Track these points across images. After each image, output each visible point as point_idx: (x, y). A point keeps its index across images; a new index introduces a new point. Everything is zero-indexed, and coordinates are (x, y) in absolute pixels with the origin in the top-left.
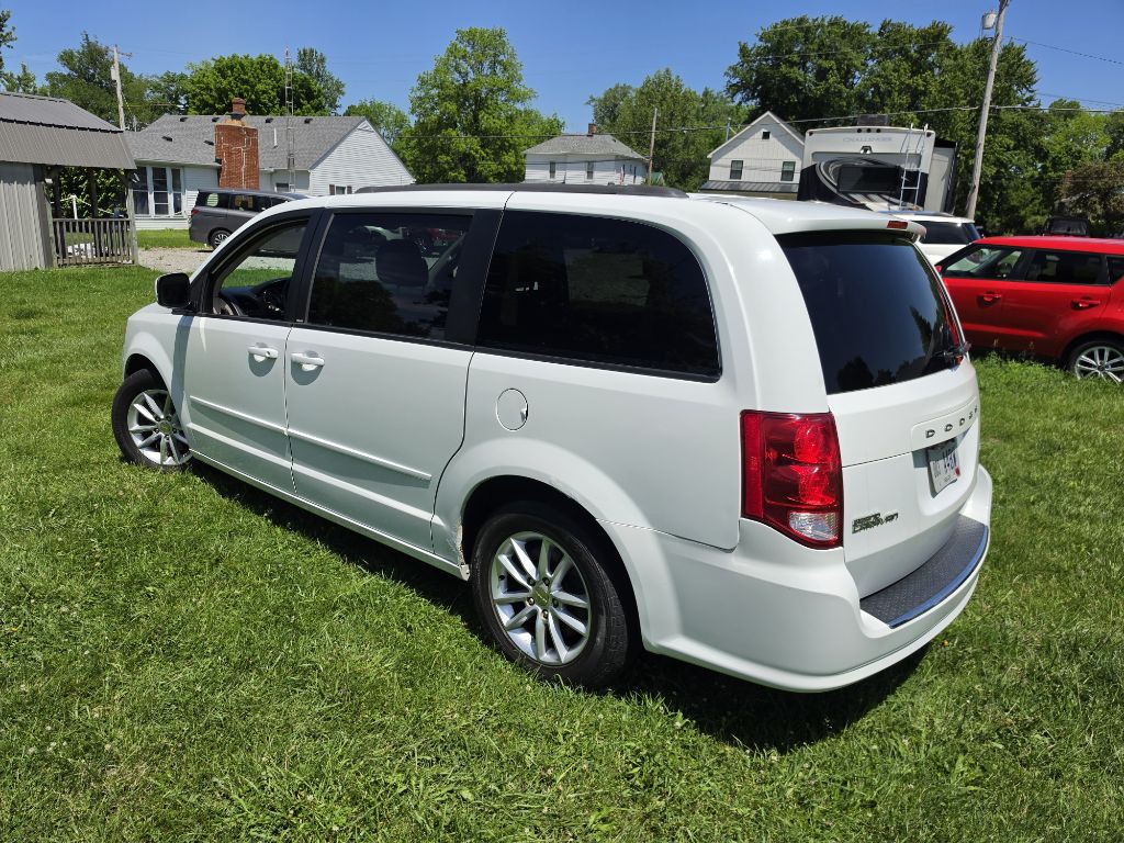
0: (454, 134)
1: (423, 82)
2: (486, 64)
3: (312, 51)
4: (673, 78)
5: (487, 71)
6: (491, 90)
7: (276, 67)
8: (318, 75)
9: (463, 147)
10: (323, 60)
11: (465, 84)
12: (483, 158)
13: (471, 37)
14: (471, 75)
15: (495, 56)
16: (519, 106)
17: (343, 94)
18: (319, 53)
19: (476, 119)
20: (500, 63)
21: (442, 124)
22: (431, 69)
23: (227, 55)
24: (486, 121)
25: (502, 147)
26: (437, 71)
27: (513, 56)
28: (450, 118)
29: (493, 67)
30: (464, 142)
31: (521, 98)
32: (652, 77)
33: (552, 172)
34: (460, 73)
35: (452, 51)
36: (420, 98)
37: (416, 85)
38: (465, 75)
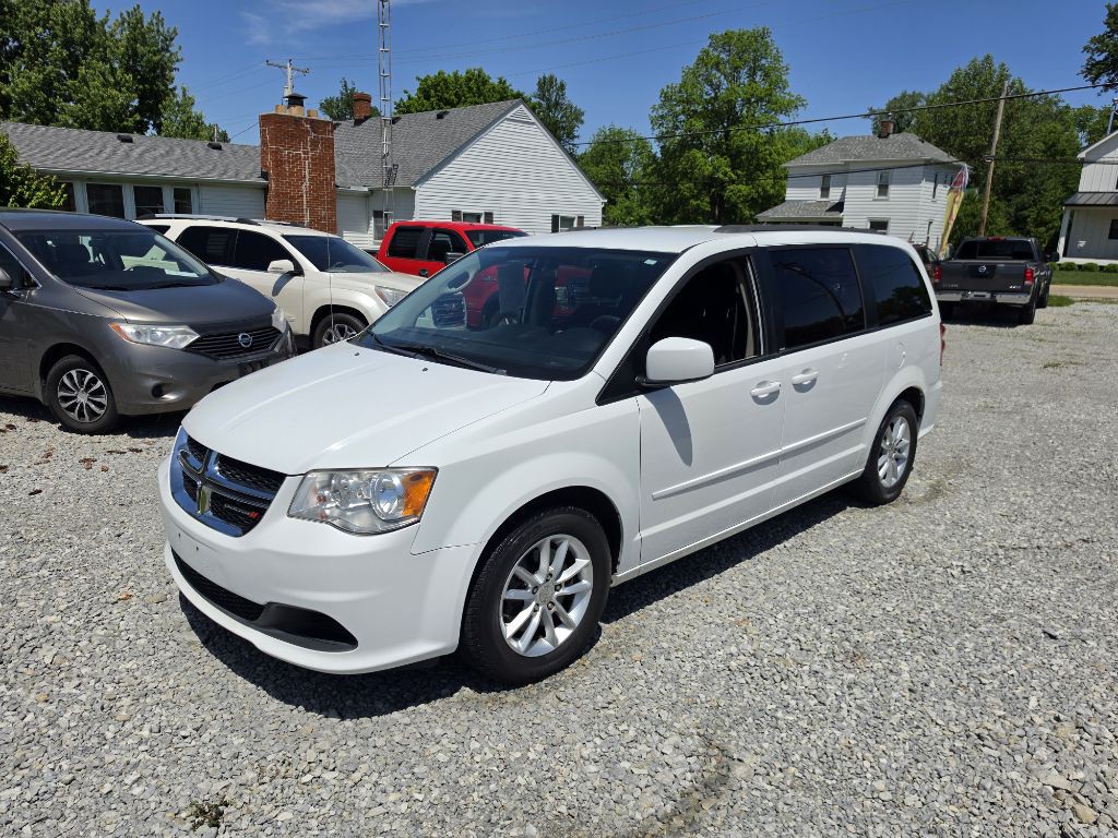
0: (699, 155)
1: (666, 98)
2: (744, 72)
3: (551, 77)
4: (996, 66)
5: (744, 79)
6: (748, 101)
7: (485, 82)
8: (557, 104)
9: (708, 170)
10: (562, 87)
11: (716, 98)
12: (733, 182)
13: (726, 41)
14: (725, 84)
15: (756, 60)
16: (782, 118)
17: (582, 122)
18: (558, 81)
19: (727, 135)
20: (761, 68)
21: (684, 146)
22: (678, 81)
23: (433, 73)
24: (743, 138)
25: (758, 168)
26: (684, 83)
27: (777, 59)
28: (698, 137)
29: (752, 74)
30: (707, 163)
31: (786, 108)
32: (964, 69)
33: (825, 191)
34: (711, 85)
35: (703, 60)
36: (662, 117)
37: (658, 102)
38: (717, 87)
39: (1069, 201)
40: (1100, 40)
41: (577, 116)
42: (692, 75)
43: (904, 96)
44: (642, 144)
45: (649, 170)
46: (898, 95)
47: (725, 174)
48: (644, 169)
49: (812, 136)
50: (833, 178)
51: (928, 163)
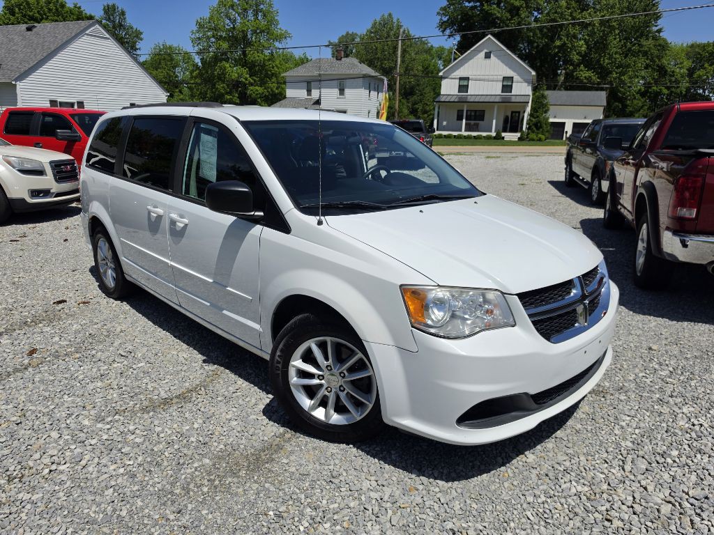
0: (228, 65)
1: (200, 26)
2: (250, 12)
3: (114, 5)
4: (395, 20)
5: (251, 17)
6: (255, 32)
8: (121, 25)
9: (235, 76)
10: (123, 13)
11: (234, 28)
12: (252, 85)
14: (239, 19)
15: (257, 5)
16: (277, 44)
17: (141, 39)
18: (120, 9)
19: (244, 53)
20: (261, 11)
21: (217, 59)
22: (207, 15)
24: (253, 55)
25: (267, 76)
26: (211, 18)
27: (270, 5)
28: (224, 53)
29: (256, 15)
30: (235, 72)
31: (280, 38)
32: (378, 20)
33: (309, 92)
34: (230, 19)
35: (223, 2)
36: (199, 39)
37: (195, 28)
38: (234, 21)
39: (437, 100)
40: (444, 9)
41: (138, 35)
42: (216, 13)
43: (348, 34)
44: (187, 58)
45: (194, 74)
46: (344, 34)
47: (246, 79)
48: (191, 73)
49: (297, 57)
50: (312, 83)
51: (365, 76)
